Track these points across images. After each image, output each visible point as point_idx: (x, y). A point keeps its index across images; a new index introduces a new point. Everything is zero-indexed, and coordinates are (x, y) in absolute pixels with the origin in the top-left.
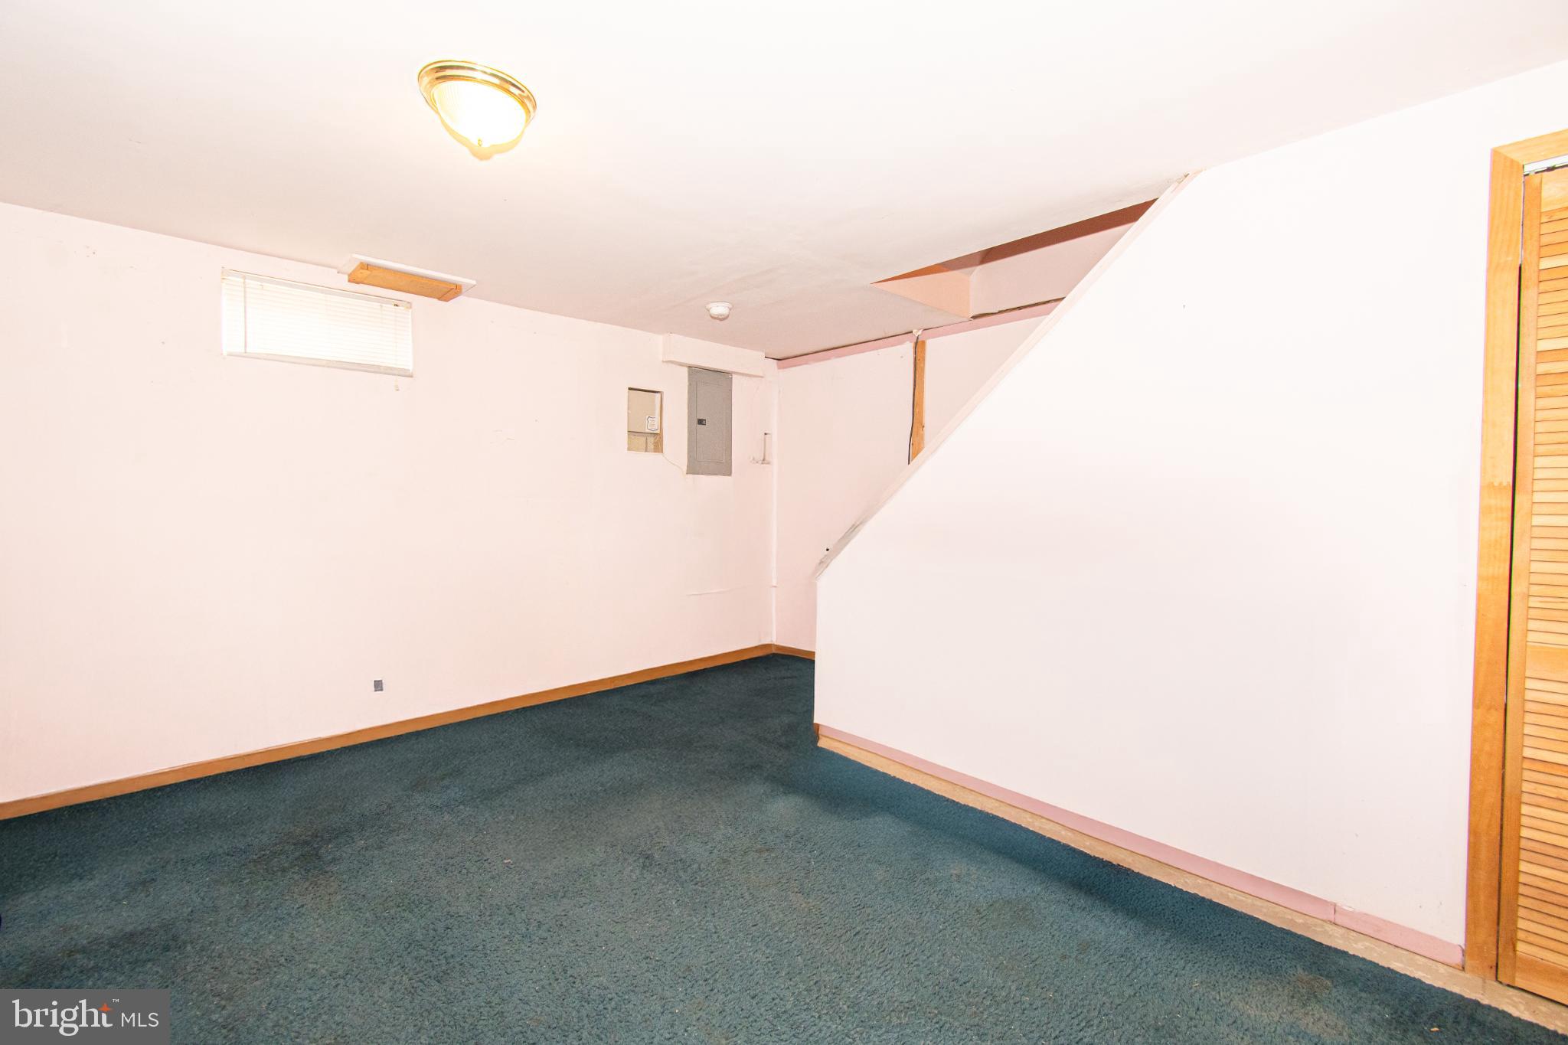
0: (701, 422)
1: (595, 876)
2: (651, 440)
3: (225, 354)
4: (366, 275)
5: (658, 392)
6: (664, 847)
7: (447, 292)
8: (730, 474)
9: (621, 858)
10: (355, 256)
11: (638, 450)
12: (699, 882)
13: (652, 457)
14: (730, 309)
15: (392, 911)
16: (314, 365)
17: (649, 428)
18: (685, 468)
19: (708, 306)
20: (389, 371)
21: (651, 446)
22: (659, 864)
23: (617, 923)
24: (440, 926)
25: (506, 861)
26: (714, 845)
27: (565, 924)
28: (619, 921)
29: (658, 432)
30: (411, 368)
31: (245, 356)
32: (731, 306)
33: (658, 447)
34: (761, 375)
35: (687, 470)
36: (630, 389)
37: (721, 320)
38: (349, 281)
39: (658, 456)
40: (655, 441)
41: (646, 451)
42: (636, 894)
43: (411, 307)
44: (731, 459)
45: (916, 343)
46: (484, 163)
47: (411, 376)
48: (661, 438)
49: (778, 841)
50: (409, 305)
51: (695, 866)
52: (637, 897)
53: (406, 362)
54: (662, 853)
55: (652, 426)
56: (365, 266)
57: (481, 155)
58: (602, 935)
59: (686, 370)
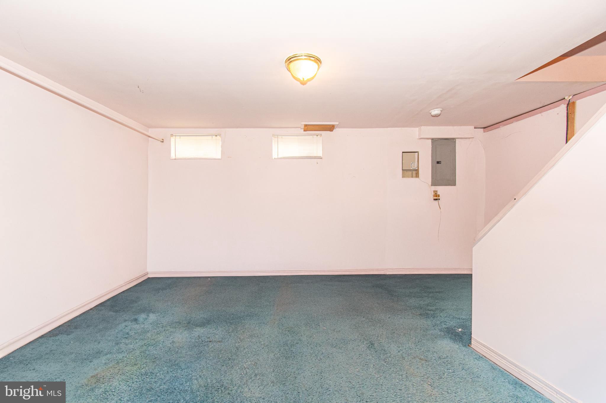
0: (438, 163)
1: (349, 344)
2: (414, 172)
3: (273, 158)
4: (307, 128)
5: (417, 152)
6: (381, 342)
7: (331, 128)
8: (455, 185)
9: (362, 341)
10: (302, 123)
11: (408, 177)
12: (387, 362)
13: (414, 180)
14: (441, 111)
15: (286, 332)
16: (294, 159)
17: (412, 167)
18: (430, 184)
19: (430, 112)
20: (315, 158)
21: (414, 175)
22: (375, 348)
23: (347, 364)
24: (295, 342)
25: (324, 328)
26: (402, 349)
27: (330, 357)
28: (348, 364)
29: (417, 169)
30: (321, 156)
31: (278, 159)
32: (441, 109)
33: (417, 176)
34: (473, 137)
35: (431, 184)
36: (403, 152)
37: (437, 116)
38: (304, 131)
39: (417, 179)
40: (416, 173)
41: (412, 177)
42: (360, 356)
43: (321, 136)
44: (455, 178)
45: (568, 105)
46: (305, 86)
47: (322, 158)
48: (418, 171)
49: (434, 358)
50: (321, 135)
51: (389, 355)
52: (359, 357)
53: (320, 154)
54: (379, 345)
55: (415, 166)
56: (306, 125)
57: (303, 83)
58: (340, 366)
59: (430, 140)
